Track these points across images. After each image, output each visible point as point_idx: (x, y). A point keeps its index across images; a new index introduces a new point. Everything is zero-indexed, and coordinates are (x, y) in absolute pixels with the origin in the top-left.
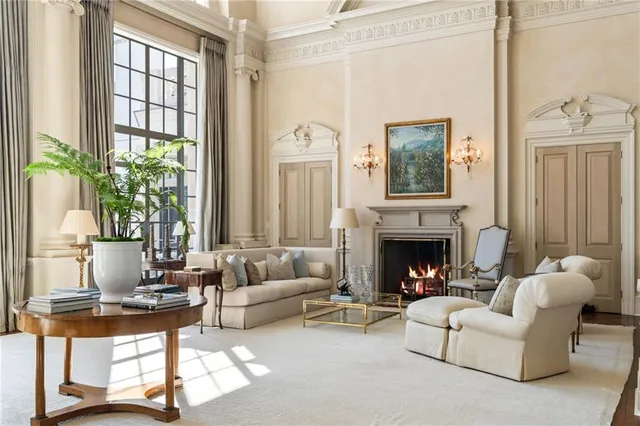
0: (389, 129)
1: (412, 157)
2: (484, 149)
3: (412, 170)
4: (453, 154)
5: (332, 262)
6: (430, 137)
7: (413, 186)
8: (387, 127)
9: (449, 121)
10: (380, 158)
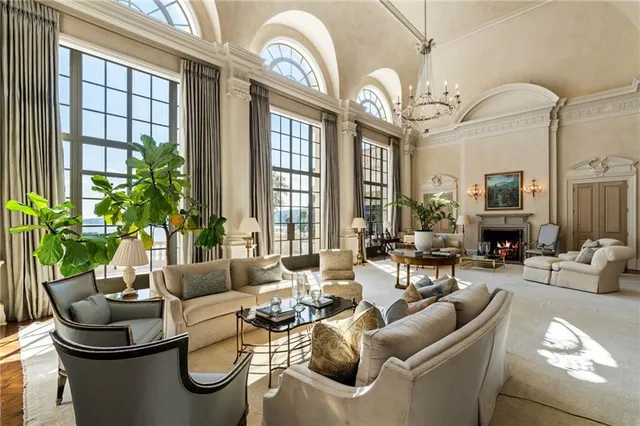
0: (487, 177)
1: (501, 190)
2: (543, 186)
3: (500, 197)
4: (524, 188)
5: (461, 240)
6: (511, 180)
7: (501, 204)
8: (486, 176)
9: (522, 172)
10: (482, 191)
